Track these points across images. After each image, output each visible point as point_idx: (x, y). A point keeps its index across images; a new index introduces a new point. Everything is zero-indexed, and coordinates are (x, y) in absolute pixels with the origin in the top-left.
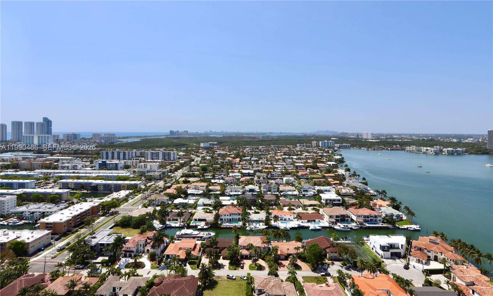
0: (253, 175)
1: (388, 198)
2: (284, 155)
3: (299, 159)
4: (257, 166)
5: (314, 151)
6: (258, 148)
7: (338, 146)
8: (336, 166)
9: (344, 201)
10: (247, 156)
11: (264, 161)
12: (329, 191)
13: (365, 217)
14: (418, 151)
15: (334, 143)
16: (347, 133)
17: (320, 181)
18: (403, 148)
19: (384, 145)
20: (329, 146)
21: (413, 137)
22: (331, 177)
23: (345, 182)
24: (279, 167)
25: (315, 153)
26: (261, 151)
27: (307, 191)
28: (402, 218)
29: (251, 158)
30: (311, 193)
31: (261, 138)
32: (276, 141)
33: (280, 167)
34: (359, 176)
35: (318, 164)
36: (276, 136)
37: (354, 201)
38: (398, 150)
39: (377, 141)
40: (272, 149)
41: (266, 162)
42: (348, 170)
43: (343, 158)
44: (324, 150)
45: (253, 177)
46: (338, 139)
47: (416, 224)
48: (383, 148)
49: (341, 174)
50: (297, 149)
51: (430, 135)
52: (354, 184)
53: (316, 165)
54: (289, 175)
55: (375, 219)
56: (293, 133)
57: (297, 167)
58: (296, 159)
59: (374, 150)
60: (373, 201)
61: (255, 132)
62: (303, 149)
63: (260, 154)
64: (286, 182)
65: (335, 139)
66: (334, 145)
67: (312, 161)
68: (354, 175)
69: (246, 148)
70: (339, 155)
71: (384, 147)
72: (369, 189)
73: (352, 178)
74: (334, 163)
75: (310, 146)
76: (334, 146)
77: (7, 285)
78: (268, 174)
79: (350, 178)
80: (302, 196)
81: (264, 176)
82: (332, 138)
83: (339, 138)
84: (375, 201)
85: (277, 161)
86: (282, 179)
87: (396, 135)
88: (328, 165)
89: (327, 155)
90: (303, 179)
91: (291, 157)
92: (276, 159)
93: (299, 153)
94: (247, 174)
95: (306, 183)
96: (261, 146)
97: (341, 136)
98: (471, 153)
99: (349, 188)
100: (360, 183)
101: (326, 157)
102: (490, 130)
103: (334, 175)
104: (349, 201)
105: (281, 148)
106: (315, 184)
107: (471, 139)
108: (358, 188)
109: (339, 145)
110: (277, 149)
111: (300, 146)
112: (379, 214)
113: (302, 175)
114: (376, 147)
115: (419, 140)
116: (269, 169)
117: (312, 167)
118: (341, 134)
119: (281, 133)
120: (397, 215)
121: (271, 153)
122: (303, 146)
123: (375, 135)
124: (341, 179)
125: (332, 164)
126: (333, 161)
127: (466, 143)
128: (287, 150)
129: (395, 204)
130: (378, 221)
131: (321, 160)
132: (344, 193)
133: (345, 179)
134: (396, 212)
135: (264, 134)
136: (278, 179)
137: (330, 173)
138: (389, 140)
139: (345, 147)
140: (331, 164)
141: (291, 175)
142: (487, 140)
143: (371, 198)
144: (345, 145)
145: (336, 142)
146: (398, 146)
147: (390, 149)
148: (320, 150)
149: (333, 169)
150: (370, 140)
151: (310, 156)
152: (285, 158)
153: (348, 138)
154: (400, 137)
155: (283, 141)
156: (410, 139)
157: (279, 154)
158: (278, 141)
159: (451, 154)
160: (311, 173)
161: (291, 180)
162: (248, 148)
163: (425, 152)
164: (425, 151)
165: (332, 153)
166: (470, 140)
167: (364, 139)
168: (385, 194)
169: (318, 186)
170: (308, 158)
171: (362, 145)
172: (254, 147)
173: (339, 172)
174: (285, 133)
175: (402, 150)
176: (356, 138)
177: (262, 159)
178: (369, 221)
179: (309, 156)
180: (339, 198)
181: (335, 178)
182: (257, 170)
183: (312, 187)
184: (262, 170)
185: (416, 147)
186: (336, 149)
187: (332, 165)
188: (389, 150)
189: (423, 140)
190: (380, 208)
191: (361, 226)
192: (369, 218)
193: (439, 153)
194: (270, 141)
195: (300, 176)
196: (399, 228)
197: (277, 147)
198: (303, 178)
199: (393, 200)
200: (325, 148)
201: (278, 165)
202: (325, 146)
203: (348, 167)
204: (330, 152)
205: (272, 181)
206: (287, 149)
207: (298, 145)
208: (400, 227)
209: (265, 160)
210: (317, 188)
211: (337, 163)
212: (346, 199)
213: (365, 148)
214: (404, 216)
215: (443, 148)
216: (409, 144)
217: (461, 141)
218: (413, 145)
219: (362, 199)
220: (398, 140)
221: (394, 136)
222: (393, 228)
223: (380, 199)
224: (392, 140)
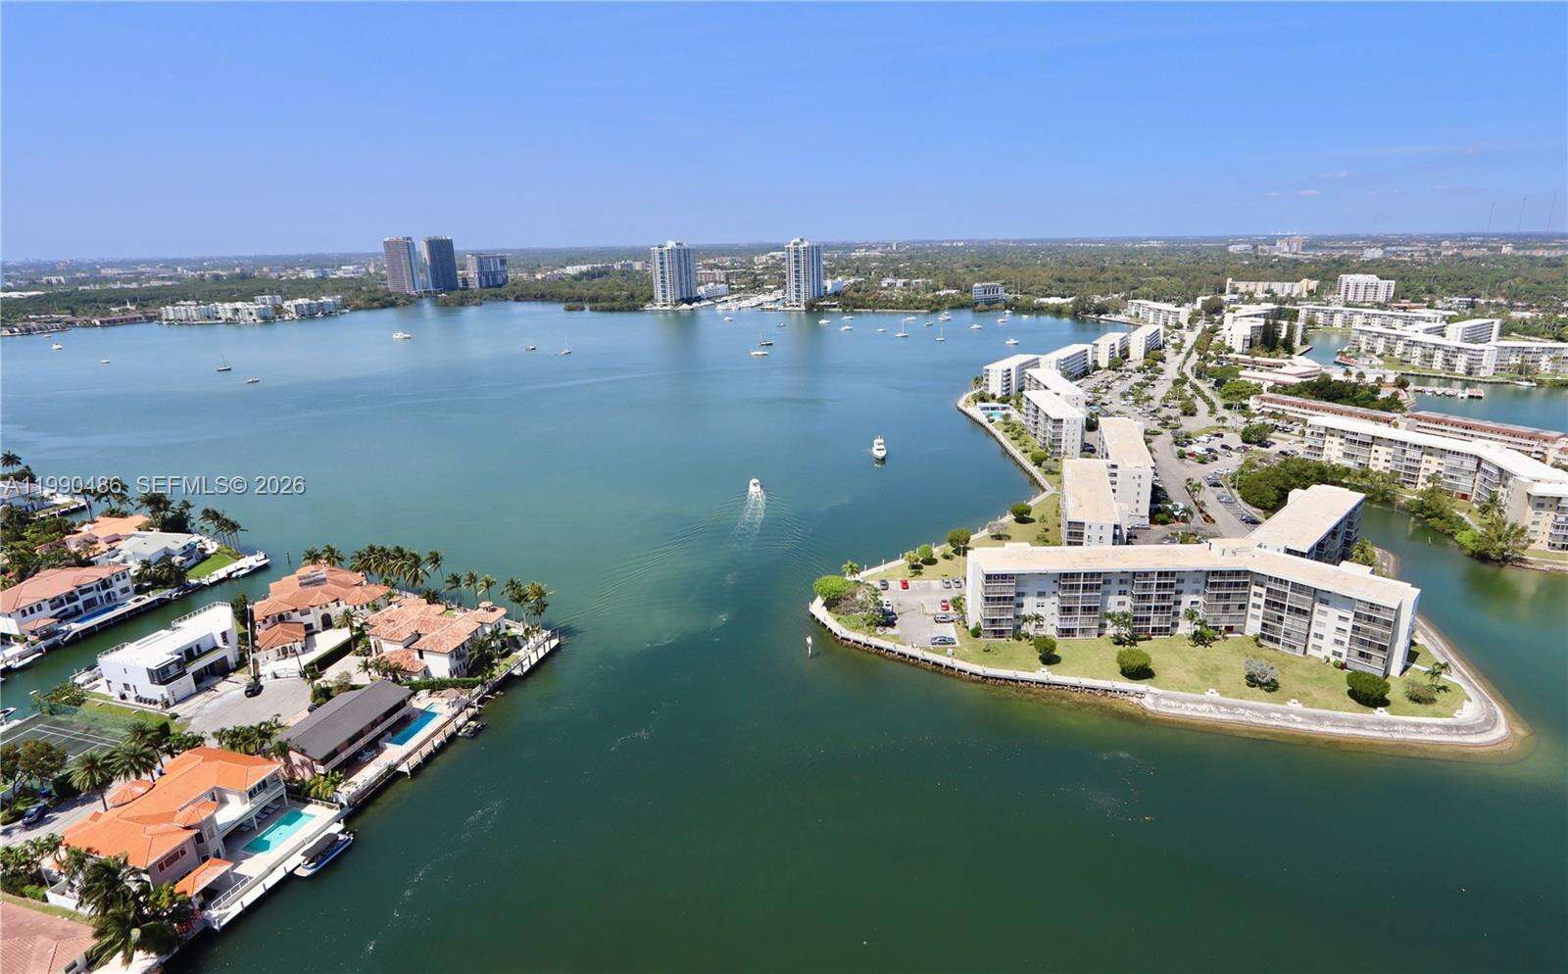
1: (138, 503)
13: (56, 602)
14: (209, 318)
18: (150, 311)
19: (67, 309)
21: (179, 269)
28: (202, 550)
38: (134, 321)
39: (30, 297)
47: (253, 553)
48: (67, 323)
51: (235, 262)
55: (103, 593)
59: (29, 332)
60: (76, 532)
71: (69, 318)
72: (46, 493)
84: (85, 529)
87: (111, 265)
98: (358, 308)
102: (387, 239)
107: (351, 267)
112: (117, 570)
114: (33, 320)
115: (204, 280)
120: (185, 548)
123: (16, 268)
127: (341, 279)
129: (170, 514)
130: (118, 593)
134: (176, 541)
138: (87, 288)
142: (385, 269)
143: (63, 523)
146: (128, 306)
147: (98, 323)
154: (129, 273)
156: (170, 278)
159: (307, 315)
163: (230, 319)
164: (229, 315)
166: (347, 271)
175: (150, 319)
178: (82, 608)
185: (198, 305)
188: (95, 325)
189: (217, 277)
190: (114, 548)
191: (50, 641)
192: (76, 599)
193: (274, 318)
196: (201, 588)
199: (156, 502)
208: (205, 581)
214: (208, 542)
215: (283, 300)
216: (172, 296)
217: (325, 273)
218: (186, 301)
219: (25, 539)
220: (126, 286)
221: (103, 271)
222: (181, 593)
223: (103, 515)
224: (98, 287)
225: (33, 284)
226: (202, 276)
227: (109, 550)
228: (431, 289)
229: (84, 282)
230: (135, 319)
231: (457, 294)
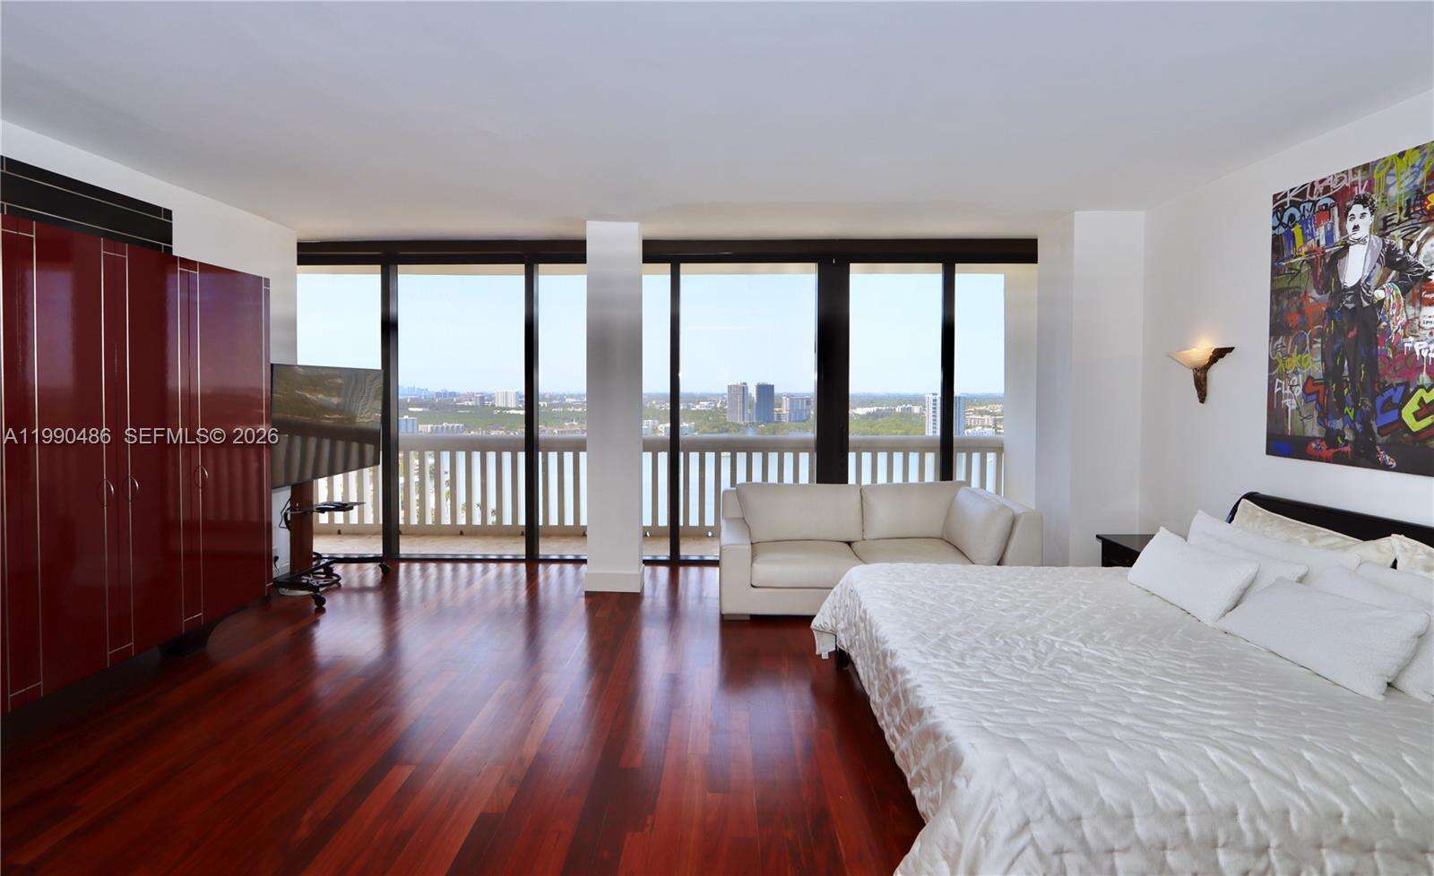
7: (429, 430)
15: (416, 423)
16: (455, 393)
46: (429, 409)
65: (421, 410)
66: (415, 427)
76: (416, 431)
82: (411, 409)
83: (433, 407)
87: (571, 396)
97: (437, 400)
107: (706, 403)
109: (432, 428)
118: (438, 395)
127: (698, 410)
142: (726, 405)
144: (448, 427)
146: (574, 422)
150: (511, 412)
153: (456, 406)
166: (703, 406)
176: (478, 404)
215: (660, 424)
217: (689, 407)
228: (755, 421)
229: (555, 406)
231: (771, 425)
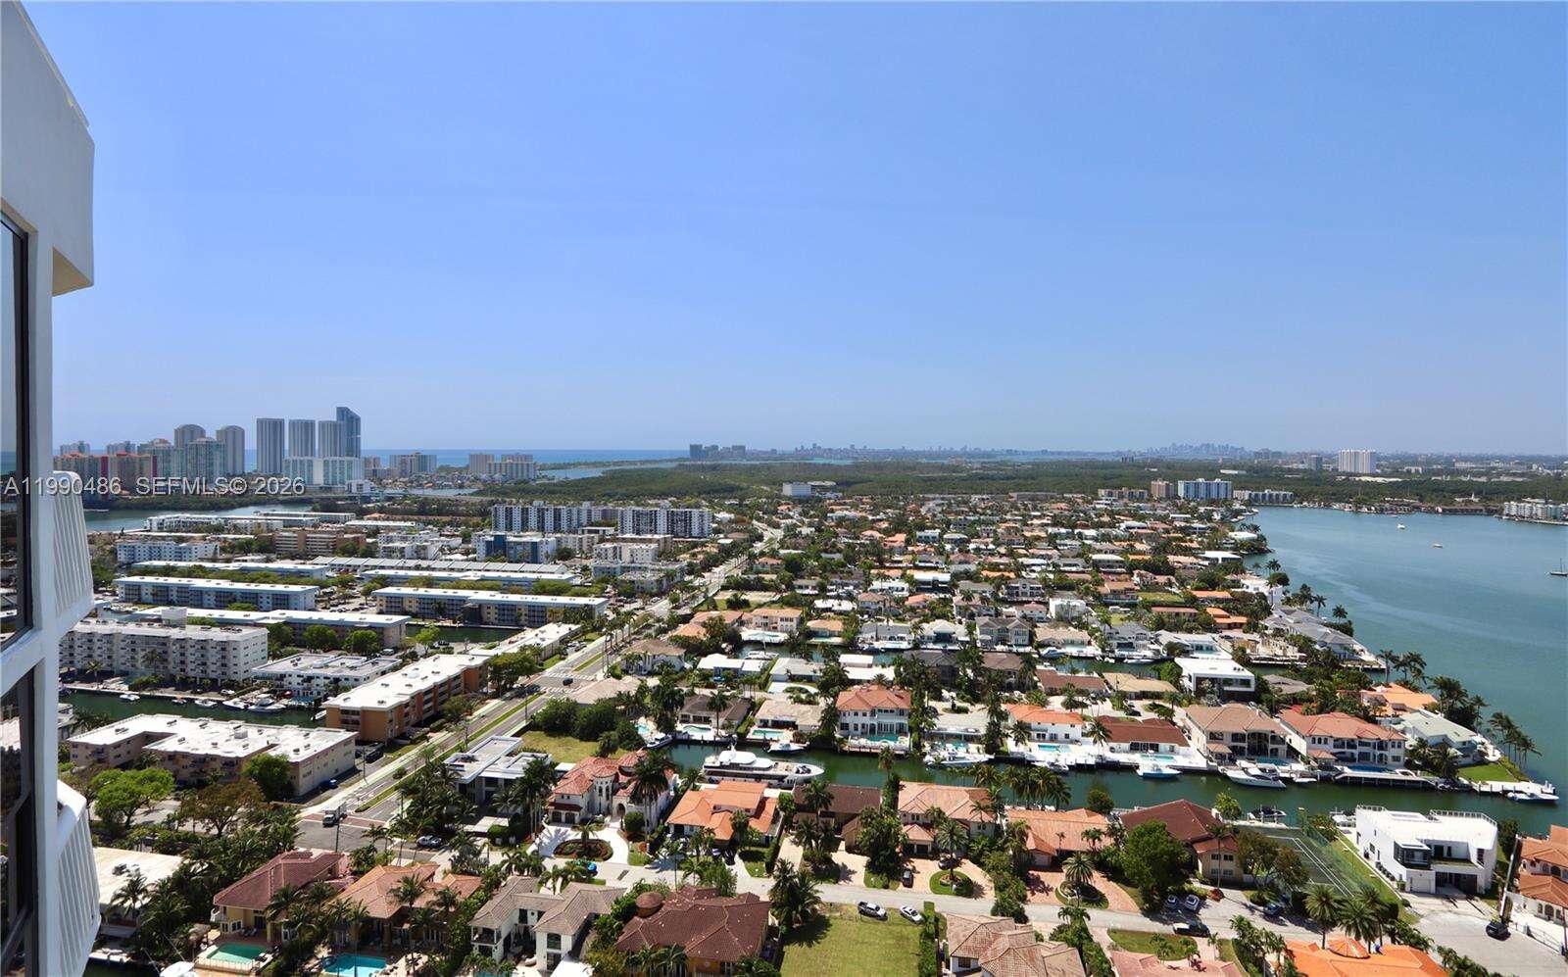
0: (950, 588)
1: (1432, 683)
2: (1054, 525)
3: (1106, 538)
4: (962, 558)
5: (1159, 512)
6: (966, 503)
7: (1247, 497)
8: (1236, 567)
9: (1262, 686)
10: (929, 528)
11: (987, 544)
12: (1210, 649)
13: (1339, 743)
14: (1555, 518)
15: (1229, 488)
16: (1279, 453)
17: (1177, 614)
18: (1492, 505)
19: (1418, 495)
20: (1214, 495)
21: (1535, 467)
22: (1217, 601)
23: (1268, 622)
24: (1037, 566)
25: (1163, 519)
26: (976, 513)
27: (1130, 646)
28: (1483, 754)
29: (944, 532)
30: (1145, 653)
31: (977, 469)
32: (1025, 479)
33: (1039, 565)
34: (1320, 600)
35: (1171, 558)
36: (1029, 463)
37: (1300, 687)
38: (1474, 512)
39: (1390, 483)
40: (1014, 506)
41: (991, 546)
42: (1283, 580)
43: (1261, 538)
44: (1194, 510)
45: (948, 596)
46: (1244, 472)
47: (1539, 781)
48: (1414, 507)
49: (1254, 592)
50: (1098, 506)
52: (1304, 630)
53: (1166, 562)
54: (1070, 593)
55: (1378, 753)
56: (1085, 454)
57: (1097, 564)
58: (1095, 539)
59: (1382, 511)
60: (1371, 690)
61: (958, 448)
62: (1118, 506)
63: (974, 522)
64: (1057, 613)
65: (1236, 472)
66: (1229, 493)
67: (1149, 547)
68: (1304, 596)
69: (929, 499)
70: (1248, 528)
71: (1417, 503)
72: (1357, 647)
73: (1293, 608)
74: (1228, 554)
75: (1146, 496)
76: (1229, 497)
77: (242, 876)
78: (998, 588)
79: (1287, 608)
80: (1113, 661)
81: (985, 592)
82: (1222, 471)
83: (1251, 469)
84: (1379, 689)
85: (1030, 543)
86: (1046, 604)
87: (1466, 459)
88: (1206, 563)
89: (1204, 526)
90: (1117, 607)
91: (1076, 531)
92: (1026, 538)
93: (1106, 519)
94: (928, 583)
95: (1129, 618)
96: (976, 494)
97: (1256, 462)
99: (1282, 643)
100: (1326, 625)
101: (1202, 533)
103: (1229, 596)
104: (1283, 687)
105: (1042, 501)
106: (1160, 624)
108: (1315, 643)
109: (1250, 495)
110: (1030, 506)
111: (1110, 494)
112: (1395, 736)
113: (1114, 592)
114: (1388, 502)
115: (1559, 479)
116: (1000, 570)
117: (1148, 566)
118: (1257, 454)
119: (1044, 452)
120: (1464, 743)
121: (1008, 517)
122: (1121, 496)
123: (1385, 458)
124: (1254, 610)
125: (1224, 559)
126: (1226, 549)
128: (1065, 510)
129: (1459, 705)
130: (1390, 758)
131: (1183, 544)
132: (1265, 659)
133: (1267, 611)
134: (1458, 733)
135: (988, 455)
136: (1033, 605)
137: (1214, 590)
138: (1440, 478)
139: (1273, 502)
140: (1217, 559)
141: (1075, 592)
143: (1364, 678)
144: (1271, 495)
145: (1239, 483)
146: (1472, 498)
147: (1440, 510)
148: (1180, 509)
149: (1226, 574)
150: (1364, 479)
151: (1144, 528)
152: (1056, 535)
153: (1281, 470)
154: (1481, 467)
155: (1050, 479)
156: (1522, 475)
157: (1036, 522)
158: (1033, 478)
160: (1148, 587)
161: (1077, 609)
162: (934, 499)
165: (1222, 519)
167: (1344, 473)
168: (1418, 666)
169: (1171, 631)
170: (1139, 538)
171: (1334, 494)
172: (954, 498)
173: (1247, 587)
174: (1059, 453)
175: (1490, 513)
176: (1314, 468)
177: (979, 537)
178: (1357, 756)
179: (1139, 528)
180: (1247, 674)
181: (1232, 606)
182: (961, 573)
183: (1150, 634)
184: (978, 572)
185: (1547, 503)
186: (1237, 506)
187: (1220, 562)
188: (1437, 512)
190: (1398, 716)
191: (1325, 773)
192: (1354, 747)
194: (1008, 479)
195: (1106, 595)
196: (1470, 790)
197: (1029, 500)
198: (1117, 604)
199: (1449, 688)
200: (1199, 504)
201: (1033, 556)
202: (1196, 496)
203: (1280, 571)
204: (1217, 517)
205: (1012, 610)
206: (1063, 505)
207: (1102, 492)
208: (1476, 786)
209: (990, 540)
210: (1166, 637)
211: (1242, 555)
212: (1271, 678)
213: (1347, 506)
214: (1491, 746)
216: (1518, 493)
218: (1533, 498)
219: (1332, 680)
220: (1475, 479)
221: (1457, 465)
222: (1447, 787)
223: (1398, 683)
224: (1449, 478)
225: (1395, 473)
226: (1560, 474)
227: (1394, 716)
230: (1476, 510)
